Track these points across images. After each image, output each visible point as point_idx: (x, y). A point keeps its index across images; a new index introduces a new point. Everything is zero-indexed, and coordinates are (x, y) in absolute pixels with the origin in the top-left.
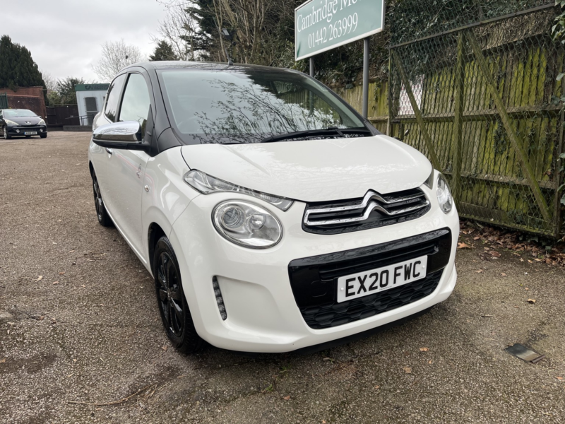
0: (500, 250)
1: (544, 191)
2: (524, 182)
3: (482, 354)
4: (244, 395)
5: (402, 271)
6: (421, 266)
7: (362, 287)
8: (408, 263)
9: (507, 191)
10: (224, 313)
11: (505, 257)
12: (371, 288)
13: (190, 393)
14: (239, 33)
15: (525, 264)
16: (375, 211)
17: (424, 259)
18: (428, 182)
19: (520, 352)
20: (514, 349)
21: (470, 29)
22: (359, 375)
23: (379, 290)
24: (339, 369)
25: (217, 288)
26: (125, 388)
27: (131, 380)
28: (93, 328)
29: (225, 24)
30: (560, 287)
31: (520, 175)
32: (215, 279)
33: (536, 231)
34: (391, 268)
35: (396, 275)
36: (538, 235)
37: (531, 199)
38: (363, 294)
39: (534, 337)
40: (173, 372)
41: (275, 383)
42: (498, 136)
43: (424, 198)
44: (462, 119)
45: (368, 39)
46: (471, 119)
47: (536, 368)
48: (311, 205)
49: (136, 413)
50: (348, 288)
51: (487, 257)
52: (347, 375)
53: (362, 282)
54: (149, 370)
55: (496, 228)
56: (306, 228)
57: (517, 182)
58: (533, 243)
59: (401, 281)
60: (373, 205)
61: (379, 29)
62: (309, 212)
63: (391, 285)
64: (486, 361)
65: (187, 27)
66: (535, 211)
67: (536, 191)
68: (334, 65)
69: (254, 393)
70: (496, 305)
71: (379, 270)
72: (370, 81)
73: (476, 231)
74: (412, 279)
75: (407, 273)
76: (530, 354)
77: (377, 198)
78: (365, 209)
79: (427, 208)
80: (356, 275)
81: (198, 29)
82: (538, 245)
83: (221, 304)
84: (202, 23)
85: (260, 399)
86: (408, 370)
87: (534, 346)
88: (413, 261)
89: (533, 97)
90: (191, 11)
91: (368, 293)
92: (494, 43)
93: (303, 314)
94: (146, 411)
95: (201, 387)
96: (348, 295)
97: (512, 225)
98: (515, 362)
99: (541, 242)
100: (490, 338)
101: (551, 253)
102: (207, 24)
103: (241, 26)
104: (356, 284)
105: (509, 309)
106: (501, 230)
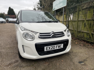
0: (84, 44)
1: (92, 34)
2: (88, 32)
3: (73, 62)
4: (27, 66)
5: (58, 46)
6: (62, 46)
7: (50, 49)
8: (59, 45)
9: (86, 34)
10: (24, 52)
11: (84, 45)
12: (51, 49)
13: (18, 65)
14: (45, 7)
15: (88, 47)
16: (53, 35)
17: (62, 44)
18: (65, 31)
19: (81, 63)
20: (80, 62)
21: (80, 5)
22: (49, 64)
23: (53, 49)
24: (46, 63)
25: (23, 47)
26: (8, 63)
27: (10, 62)
28: (7, 53)
29: (43, 5)
30: (93, 51)
31: (88, 31)
32: (23, 46)
33: (90, 41)
34: (55, 46)
35: (57, 47)
36: (90, 42)
37: (89, 35)
38: (50, 50)
39: (85, 60)
40: (17, 61)
41: (33, 65)
42: (85, 24)
43: (63, 34)
44: (78, 21)
45: (64, 7)
46: (80, 21)
47: (83, 66)
48: (40, 33)
49: (8, 68)
50: (47, 49)
51: (81, 46)
52: (47, 64)
53: (49, 48)
54: (14, 60)
55: (84, 40)
56: (39, 37)
57: (87, 32)
58: (90, 43)
59: (58, 48)
60: (53, 34)
61: (66, 5)
62: (40, 35)
63: (55, 49)
64: (74, 64)
65: (38, 6)
66: (90, 37)
67: (90, 34)
68: (59, 12)
69: (29, 66)
70: (79, 54)
71: (53, 46)
72: (64, 14)
73: (80, 41)
74: (60, 48)
75: (59, 47)
76: (83, 63)
77: (54, 33)
78: (51, 35)
79: (64, 35)
80: (48, 46)
81: (39, 6)
82: (91, 44)
83: (24, 50)
84: (40, 5)
85: (29, 67)
86: (58, 64)
87: (84, 62)
88: (60, 45)
89: (91, 17)
90: (39, 3)
91: (51, 50)
92: (85, 7)
93: (38, 53)
94: (10, 67)
95: (20, 64)
96: (46, 50)
97: (86, 40)
98: (80, 65)
99: (91, 43)
100: (76, 60)
101: (93, 45)
102: (41, 5)
103: (46, 5)
104: (48, 48)
105: (82, 55)
106: (84, 41)
